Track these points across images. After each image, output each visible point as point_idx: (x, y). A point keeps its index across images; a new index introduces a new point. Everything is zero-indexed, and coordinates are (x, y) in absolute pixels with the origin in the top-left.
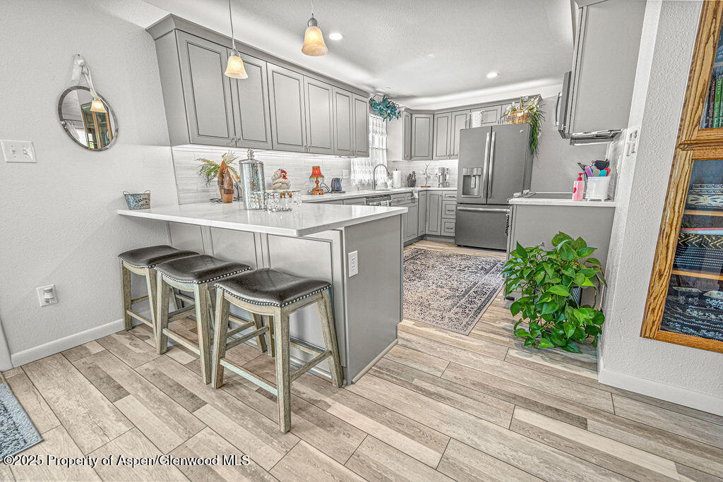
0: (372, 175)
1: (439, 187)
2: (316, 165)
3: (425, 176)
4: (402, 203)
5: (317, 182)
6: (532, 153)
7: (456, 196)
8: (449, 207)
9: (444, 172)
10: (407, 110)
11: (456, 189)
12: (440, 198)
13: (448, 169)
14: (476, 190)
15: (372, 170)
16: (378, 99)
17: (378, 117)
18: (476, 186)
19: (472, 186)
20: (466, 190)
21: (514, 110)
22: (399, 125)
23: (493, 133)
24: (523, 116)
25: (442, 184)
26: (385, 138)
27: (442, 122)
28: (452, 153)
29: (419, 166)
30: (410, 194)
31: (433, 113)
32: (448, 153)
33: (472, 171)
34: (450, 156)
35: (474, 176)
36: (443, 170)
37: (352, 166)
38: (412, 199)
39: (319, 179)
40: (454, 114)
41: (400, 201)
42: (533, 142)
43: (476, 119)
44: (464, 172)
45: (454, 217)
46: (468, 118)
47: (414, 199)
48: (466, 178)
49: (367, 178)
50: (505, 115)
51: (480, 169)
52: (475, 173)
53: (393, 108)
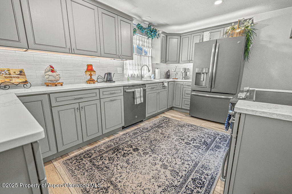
0: (140, 71)
1: (182, 79)
2: (90, 64)
3: (175, 73)
4: (154, 89)
5: (91, 75)
6: (245, 59)
7: (191, 85)
8: (187, 92)
9: (186, 70)
10: (163, 33)
11: (191, 81)
12: (182, 86)
13: (188, 69)
14: (204, 82)
15: (140, 68)
16: (145, 26)
17: (146, 37)
18: (205, 80)
19: (202, 80)
20: (197, 82)
21: (233, 29)
22: (158, 42)
23: (218, 44)
24: (240, 33)
25: (184, 77)
26: (151, 50)
27: (185, 41)
28: (191, 59)
29: (172, 67)
30: (162, 84)
31: (180, 35)
32: (188, 59)
33: (202, 70)
34: (189, 61)
35: (203, 73)
36: (185, 69)
37: (125, 65)
38: (163, 87)
39: (92, 73)
40: (193, 35)
41: (153, 88)
42: (246, 50)
43: (206, 37)
44: (197, 70)
45: (190, 98)
46: (201, 38)
47: (165, 86)
48: (198, 75)
49: (136, 73)
50: (227, 33)
51: (207, 69)
52: (204, 71)
53: (155, 31)
